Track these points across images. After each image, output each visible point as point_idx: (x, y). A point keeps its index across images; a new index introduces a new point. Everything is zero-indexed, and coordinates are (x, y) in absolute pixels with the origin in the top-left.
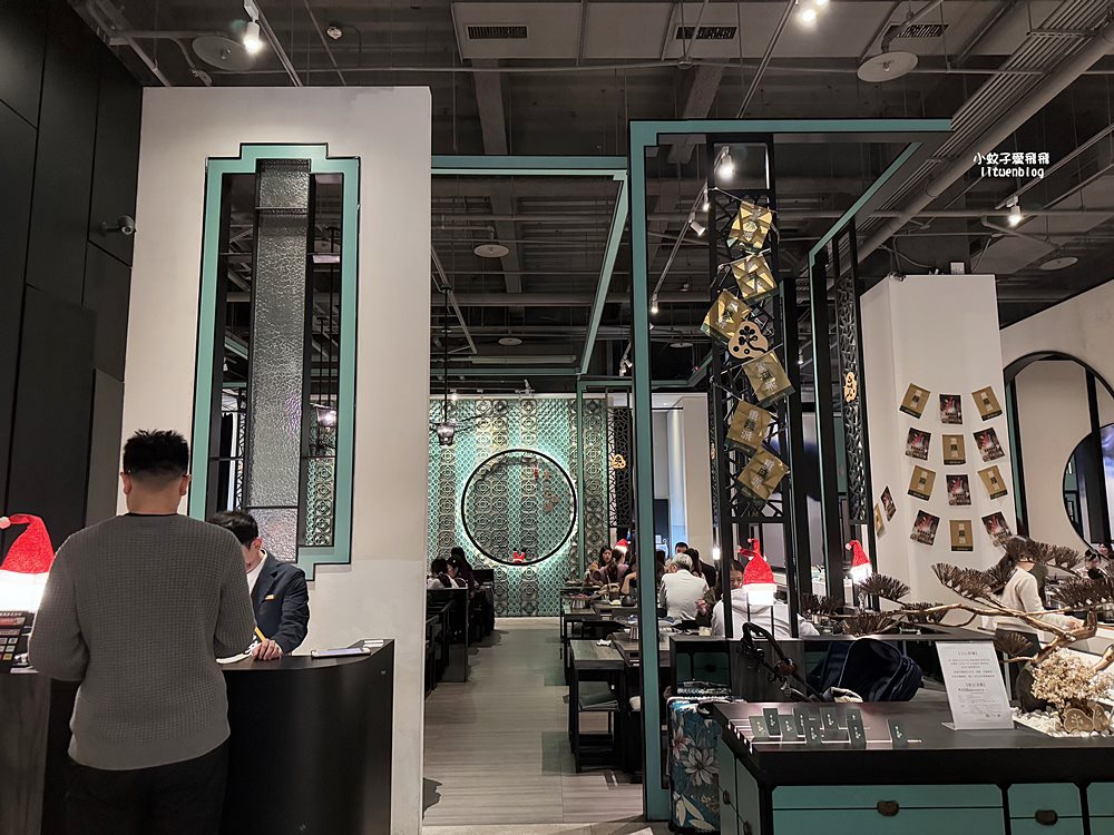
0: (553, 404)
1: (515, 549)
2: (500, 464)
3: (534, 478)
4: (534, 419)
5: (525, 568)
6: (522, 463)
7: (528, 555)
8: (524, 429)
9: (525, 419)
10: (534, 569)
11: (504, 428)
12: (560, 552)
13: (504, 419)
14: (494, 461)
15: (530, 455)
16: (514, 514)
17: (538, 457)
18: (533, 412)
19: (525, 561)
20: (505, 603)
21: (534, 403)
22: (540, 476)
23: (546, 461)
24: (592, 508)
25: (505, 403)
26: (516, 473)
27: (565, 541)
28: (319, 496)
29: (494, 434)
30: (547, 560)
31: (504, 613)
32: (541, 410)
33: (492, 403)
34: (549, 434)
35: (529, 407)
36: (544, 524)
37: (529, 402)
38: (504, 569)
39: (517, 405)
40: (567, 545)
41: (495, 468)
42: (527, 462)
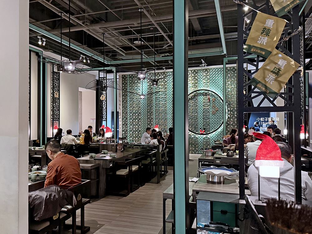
0: (217, 70)
1: (201, 129)
2: (195, 96)
3: (208, 101)
4: (208, 77)
5: (205, 136)
6: (204, 95)
7: (206, 131)
8: (204, 81)
9: (205, 77)
10: (209, 136)
11: (196, 81)
12: (219, 130)
13: (196, 78)
14: (193, 94)
15: (207, 92)
16: (200, 115)
17: (210, 92)
18: (208, 74)
19: (205, 133)
20: (197, 149)
21: (208, 70)
22: (211, 100)
23: (214, 94)
24: (233, 112)
25: (196, 71)
26: (201, 99)
27: (221, 125)
28: (131, 109)
29: (192, 84)
30: (214, 133)
31: (197, 152)
32: (211, 73)
33: (191, 71)
34: (215, 83)
35: (206, 72)
36: (212, 119)
37: (206, 70)
38: (196, 136)
39: (202, 71)
40: (222, 127)
41: (193, 97)
42: (206, 94)
